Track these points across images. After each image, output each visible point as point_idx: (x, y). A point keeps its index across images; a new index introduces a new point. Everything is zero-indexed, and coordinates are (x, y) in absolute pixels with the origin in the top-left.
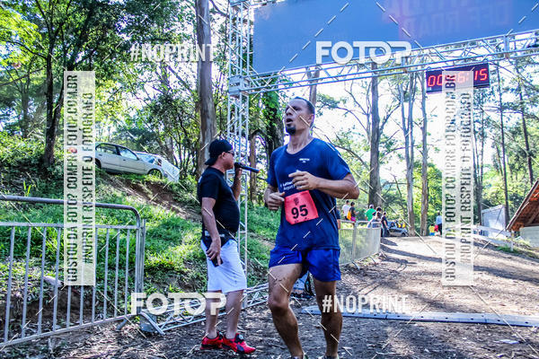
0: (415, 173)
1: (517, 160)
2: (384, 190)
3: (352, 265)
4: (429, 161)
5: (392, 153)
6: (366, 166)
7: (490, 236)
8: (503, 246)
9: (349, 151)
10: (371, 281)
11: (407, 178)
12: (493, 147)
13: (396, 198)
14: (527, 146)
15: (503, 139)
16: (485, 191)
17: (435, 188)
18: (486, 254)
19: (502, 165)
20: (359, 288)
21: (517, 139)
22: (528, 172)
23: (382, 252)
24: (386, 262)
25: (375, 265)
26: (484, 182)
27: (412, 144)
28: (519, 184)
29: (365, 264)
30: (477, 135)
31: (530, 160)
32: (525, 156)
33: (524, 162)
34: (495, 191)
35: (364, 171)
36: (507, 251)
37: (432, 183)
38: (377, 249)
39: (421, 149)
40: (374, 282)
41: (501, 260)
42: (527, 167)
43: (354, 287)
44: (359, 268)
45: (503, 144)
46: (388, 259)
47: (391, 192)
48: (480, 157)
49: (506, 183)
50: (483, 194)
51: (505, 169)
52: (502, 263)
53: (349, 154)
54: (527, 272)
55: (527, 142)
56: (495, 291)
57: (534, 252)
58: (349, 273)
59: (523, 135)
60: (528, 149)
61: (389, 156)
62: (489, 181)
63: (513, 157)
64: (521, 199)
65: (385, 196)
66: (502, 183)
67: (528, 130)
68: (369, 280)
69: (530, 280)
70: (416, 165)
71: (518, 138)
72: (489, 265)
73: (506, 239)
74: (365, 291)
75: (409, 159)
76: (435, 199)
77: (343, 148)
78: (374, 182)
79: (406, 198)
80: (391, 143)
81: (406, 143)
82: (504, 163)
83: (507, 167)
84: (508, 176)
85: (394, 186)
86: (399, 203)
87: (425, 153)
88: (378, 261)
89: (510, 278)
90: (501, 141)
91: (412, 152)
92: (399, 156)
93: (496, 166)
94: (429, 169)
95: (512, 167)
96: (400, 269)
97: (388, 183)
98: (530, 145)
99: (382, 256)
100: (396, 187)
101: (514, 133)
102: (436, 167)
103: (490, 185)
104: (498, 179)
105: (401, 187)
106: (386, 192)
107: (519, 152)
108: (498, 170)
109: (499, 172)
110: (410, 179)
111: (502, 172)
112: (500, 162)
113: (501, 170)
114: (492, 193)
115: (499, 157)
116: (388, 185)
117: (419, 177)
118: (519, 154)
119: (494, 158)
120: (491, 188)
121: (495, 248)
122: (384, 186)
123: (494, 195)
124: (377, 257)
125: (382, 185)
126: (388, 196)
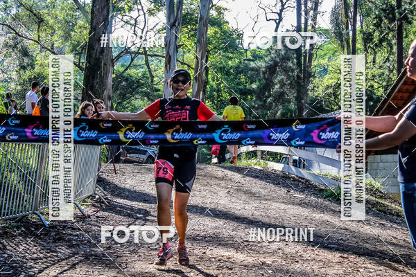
0: (184, 37)
1: (378, 25)
2: (118, 67)
3: (34, 218)
4: (213, 13)
6: (85, 12)
7: (316, 171)
8: (333, 188)
10: (69, 251)
11: (167, 45)
13: (140, 85)
16: (316, 81)
18: (301, 204)
19: (351, 33)
22: (395, 49)
23: (100, 193)
24: (106, 214)
25: (83, 218)
26: (314, 63)
28: (377, 71)
31: (400, 27)
32: (392, 20)
33: (391, 30)
34: (333, 82)
35: (81, 22)
37: (215, 58)
40: (74, 254)
41: (326, 217)
42: (394, 41)
43: (30, 264)
44: (47, 223)
46: (112, 208)
47: (132, 72)
48: (311, 13)
50: (310, 86)
51: (354, 41)
52: (327, 223)
54: (367, 239)
57: (387, 203)
58: (25, 236)
60: (399, 6)
62: (324, 62)
63: (371, 20)
64: (378, 99)
65: (120, 77)
68: (64, 251)
69: (369, 254)
70: (187, 20)
76: (219, 91)
79: (161, 87)
82: (354, 30)
83: (359, 37)
85: (140, 61)
86: (147, 94)
88: (89, 211)
89: (337, 250)
93: (339, 35)
94: (211, 31)
95: (368, 38)
97: (127, 51)
99: (100, 201)
100: (144, 62)
102: (225, 27)
103: (325, 71)
105: (154, 63)
106: (122, 70)
107: (384, 10)
108: (342, 41)
109: (343, 47)
110: (172, 47)
111: (348, 46)
112: (347, 28)
113: (348, 43)
114: (328, 87)
115: (347, 16)
116: (128, 57)
117: (190, 44)
118: (383, 14)
119: (337, 19)
120: (327, 77)
121: (319, 192)
122: (119, 57)
123: (330, 90)
124: (89, 202)
125: (115, 54)
126: (127, 80)
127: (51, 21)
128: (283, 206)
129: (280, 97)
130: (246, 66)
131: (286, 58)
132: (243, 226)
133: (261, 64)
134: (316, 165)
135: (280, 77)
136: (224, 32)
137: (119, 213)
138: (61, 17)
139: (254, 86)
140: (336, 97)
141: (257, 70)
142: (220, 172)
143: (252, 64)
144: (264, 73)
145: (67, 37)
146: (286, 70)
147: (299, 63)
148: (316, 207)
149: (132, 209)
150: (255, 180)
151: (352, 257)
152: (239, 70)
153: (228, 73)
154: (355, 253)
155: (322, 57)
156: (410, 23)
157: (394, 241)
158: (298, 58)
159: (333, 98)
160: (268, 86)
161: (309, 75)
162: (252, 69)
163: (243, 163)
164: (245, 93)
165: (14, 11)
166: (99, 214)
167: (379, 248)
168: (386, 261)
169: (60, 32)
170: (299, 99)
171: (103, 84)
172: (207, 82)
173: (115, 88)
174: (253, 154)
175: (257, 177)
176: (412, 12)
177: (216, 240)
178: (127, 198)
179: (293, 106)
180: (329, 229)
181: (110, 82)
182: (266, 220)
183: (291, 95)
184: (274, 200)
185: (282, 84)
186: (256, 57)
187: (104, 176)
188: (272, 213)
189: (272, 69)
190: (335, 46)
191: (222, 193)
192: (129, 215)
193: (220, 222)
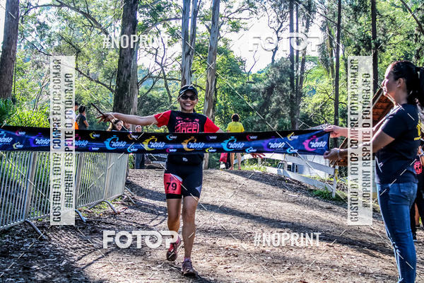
0: (196, 64)
2: (142, 89)
4: (221, 44)
5: (160, 26)
7: (306, 174)
8: (321, 189)
9: (87, 15)
11: (183, 70)
12: (323, 29)
14: (374, 31)
15: (340, 17)
16: (306, 100)
17: (228, 90)
18: (295, 202)
19: (335, 60)
20: (78, 255)
21: (361, 20)
23: (128, 194)
24: (134, 211)
25: (114, 214)
26: (305, 85)
27: (195, 13)
29: (97, 212)
30: (301, 6)
31: (375, 55)
32: (369, 49)
34: (320, 100)
35: (111, 52)
36: (326, 196)
37: (223, 81)
38: (120, 189)
39: (209, 23)
41: (315, 212)
43: (71, 252)
44: (85, 219)
45: (339, 26)
46: (138, 206)
47: (154, 93)
49: (337, 90)
50: (302, 104)
51: (338, 66)
52: (317, 218)
53: (86, 21)
55: (374, 25)
56: (297, 260)
59: (370, 13)
60: (374, 37)
61: (154, 29)
62: (313, 84)
63: (351, 49)
65: (144, 98)
66: (332, 87)
67: (378, 7)
70: (199, 49)
71: (363, 19)
72: (297, 219)
73: (327, 178)
74: (89, 259)
75: (187, 37)
76: (226, 108)
77: (77, 10)
78: (125, 72)
80: (160, 9)
81: (185, 11)
82: (338, 57)
83: (342, 63)
84: (342, 78)
85: (161, 83)
87: (214, 30)
88: (119, 208)
90: (336, 20)
91: (194, 27)
92: (172, 32)
93: (325, 61)
94: (219, 58)
96: (155, 222)
97: (150, 76)
98: (379, 30)
99: (128, 201)
100: (164, 85)
101: (356, 9)
102: (231, 55)
103: (314, 91)
104: (327, 82)
105: (172, 85)
106: (145, 91)
107: (362, 41)
108: (327, 66)
109: (328, 71)
110: (187, 72)
111: (333, 71)
112: (332, 55)
113: (332, 68)
114: (316, 105)
115: (331, 46)
116: (151, 81)
117: (202, 70)
118: (361, 44)
119: (323, 48)
120: (315, 96)
121: (309, 192)
122: (143, 80)
123: (318, 107)
124: (119, 201)
125: (140, 79)
126: (150, 100)
127: (87, 52)
128: (279, 204)
129: (277, 113)
130: (248, 88)
131: (281, 81)
132: (247, 220)
133: (261, 86)
134: (306, 169)
135: (276, 96)
136: (230, 60)
137: (144, 210)
138: (95, 49)
139: (255, 104)
140: (323, 113)
141: (257, 91)
142: (227, 176)
143: (253, 86)
144: (263, 93)
145: (100, 65)
146: (282, 91)
147: (292, 85)
148: (307, 204)
149: (154, 207)
150: (256, 182)
151: (337, 246)
152: (242, 91)
153: (233, 94)
154: (339, 242)
155: (311, 79)
156: (384, 51)
157: (372, 232)
158: (292, 81)
159: (320, 114)
160: (266, 104)
161: (300, 95)
162: (254, 90)
163: (247, 168)
164: (248, 110)
165: (56, 44)
166: (127, 211)
167: (359, 238)
168: (365, 249)
169: (94, 61)
170: (292, 114)
171: (130, 103)
172: (216, 101)
173: (140, 107)
174: (254, 161)
175: (257, 180)
176: (385, 42)
177: (224, 233)
178: (151, 197)
179: (287, 121)
180: (318, 223)
181: (135, 101)
182: (265, 215)
183: (286, 111)
184: (272, 198)
185: (279, 103)
186: (256, 80)
187: (131, 180)
188: (270, 210)
189: (270, 90)
190: (322, 70)
191: (230, 193)
192: (152, 212)
193: (227, 218)
